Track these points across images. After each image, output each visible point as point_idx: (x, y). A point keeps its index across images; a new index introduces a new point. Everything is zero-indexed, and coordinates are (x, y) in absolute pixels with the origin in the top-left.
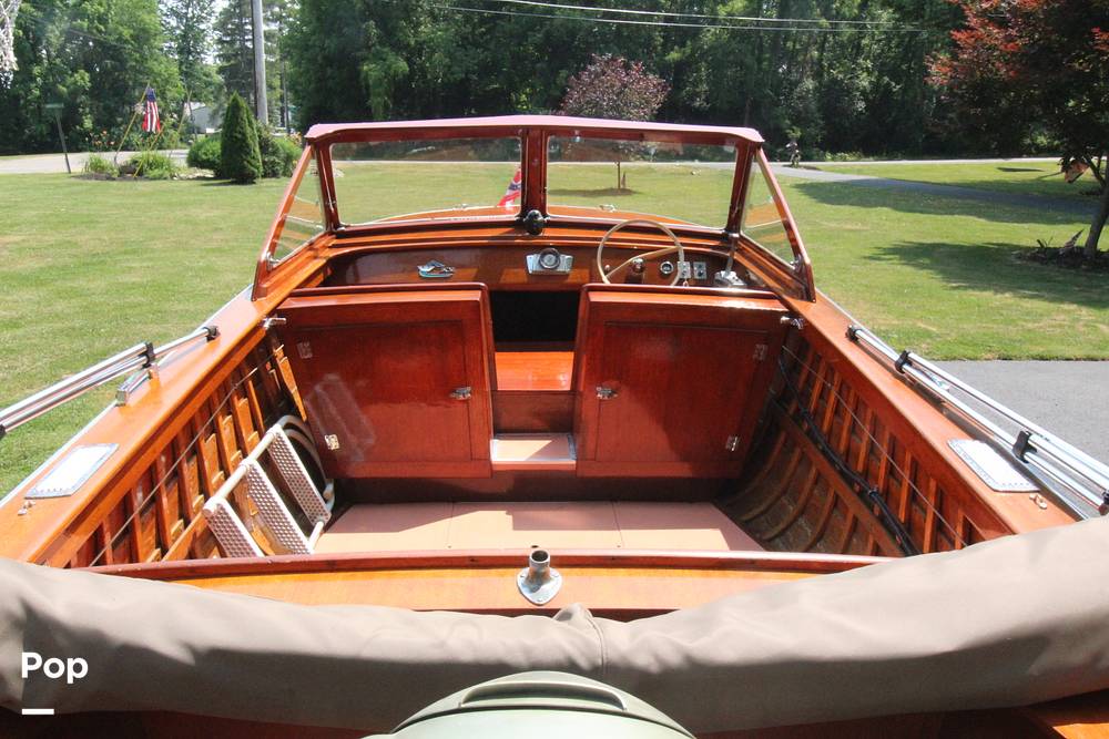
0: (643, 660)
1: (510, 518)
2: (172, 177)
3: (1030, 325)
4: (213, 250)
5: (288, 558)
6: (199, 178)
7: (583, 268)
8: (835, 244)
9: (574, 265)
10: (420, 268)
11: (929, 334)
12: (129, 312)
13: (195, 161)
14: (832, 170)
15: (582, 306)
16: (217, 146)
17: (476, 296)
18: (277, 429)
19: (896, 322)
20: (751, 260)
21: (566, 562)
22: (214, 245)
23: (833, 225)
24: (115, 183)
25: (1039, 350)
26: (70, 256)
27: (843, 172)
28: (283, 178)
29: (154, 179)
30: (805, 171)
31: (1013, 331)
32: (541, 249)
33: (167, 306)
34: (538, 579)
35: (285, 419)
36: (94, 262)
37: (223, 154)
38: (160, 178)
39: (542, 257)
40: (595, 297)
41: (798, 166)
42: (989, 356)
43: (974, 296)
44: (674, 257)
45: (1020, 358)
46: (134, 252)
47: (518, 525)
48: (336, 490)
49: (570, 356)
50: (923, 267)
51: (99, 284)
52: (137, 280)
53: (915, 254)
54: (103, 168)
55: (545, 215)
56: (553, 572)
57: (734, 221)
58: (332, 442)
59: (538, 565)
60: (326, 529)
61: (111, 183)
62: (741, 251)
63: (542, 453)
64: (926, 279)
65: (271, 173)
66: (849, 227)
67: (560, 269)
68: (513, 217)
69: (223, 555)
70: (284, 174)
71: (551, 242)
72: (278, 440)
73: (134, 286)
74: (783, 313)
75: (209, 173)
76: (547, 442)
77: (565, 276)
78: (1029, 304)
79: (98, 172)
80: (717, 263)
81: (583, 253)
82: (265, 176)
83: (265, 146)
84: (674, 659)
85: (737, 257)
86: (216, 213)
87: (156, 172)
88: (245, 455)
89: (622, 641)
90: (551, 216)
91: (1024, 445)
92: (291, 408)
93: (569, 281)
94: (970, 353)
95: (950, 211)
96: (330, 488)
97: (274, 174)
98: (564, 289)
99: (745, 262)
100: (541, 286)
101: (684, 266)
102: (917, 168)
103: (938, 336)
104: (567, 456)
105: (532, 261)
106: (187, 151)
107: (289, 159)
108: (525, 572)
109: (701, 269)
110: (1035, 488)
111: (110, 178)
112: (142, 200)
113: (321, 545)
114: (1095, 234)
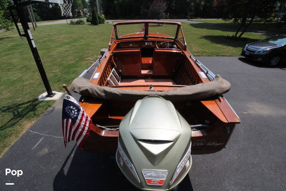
0: (162, 95)
1: (144, 81)
2: (84, 24)
3: (222, 50)
4: (93, 38)
5: (117, 86)
6: (89, 24)
7: (154, 44)
8: (194, 36)
9: (152, 44)
11: (206, 52)
12: (83, 49)
13: (88, 21)
14: (195, 21)
15: (154, 52)
16: (91, 18)
17: (139, 50)
18: (113, 69)
19: (201, 50)
20: (178, 43)
21: (154, 86)
22: (94, 37)
23: (194, 32)
24: (75, 25)
25: (222, 55)
26: (72, 39)
27: (197, 21)
28: (102, 24)
29: (81, 24)
30: (190, 21)
31: (220, 52)
32: (148, 42)
33: (89, 48)
34: (151, 88)
35: (114, 68)
36: (76, 40)
37: (92, 20)
38: (82, 24)
40: (156, 50)
41: (189, 20)
42: (215, 55)
43: (215, 45)
44: (167, 43)
45: (219, 56)
46: (81, 38)
47: (146, 82)
48: (121, 77)
49: (152, 58)
50: (208, 40)
51: (78, 44)
52: (83, 43)
53: (207, 37)
54: (73, 22)
55: (148, 36)
56: (152, 87)
57: (176, 37)
58: (120, 71)
59: (151, 87)
60: (120, 82)
61: (74, 25)
62: (177, 42)
63: (148, 72)
64: (208, 42)
65: (100, 23)
66: (196, 32)
68: (143, 36)
69: (109, 86)
70: (103, 23)
71: (149, 40)
72: (114, 70)
73: (83, 44)
74: (182, 53)
75: (90, 23)
76: (149, 71)
77: (151, 46)
78: (223, 47)
79: (72, 23)
80: (174, 43)
81: (154, 42)
82: (99, 23)
83: (99, 18)
84: (165, 95)
85: (176, 43)
86: (93, 31)
87: (82, 23)
88: (110, 73)
89: (160, 93)
90: (149, 36)
91: (207, 73)
92: (115, 66)
93: (152, 46)
94: (212, 55)
95: (214, 29)
96: (120, 77)
97: (101, 23)
99: (177, 44)
100: (147, 47)
101: (168, 44)
102: (210, 20)
103: (208, 52)
104: (151, 72)
105: (146, 43)
106: (86, 18)
107: (103, 20)
108: (149, 87)
109: (171, 45)
110: (207, 78)
111: (74, 24)
112: (80, 28)
113: (120, 84)
114: (237, 34)
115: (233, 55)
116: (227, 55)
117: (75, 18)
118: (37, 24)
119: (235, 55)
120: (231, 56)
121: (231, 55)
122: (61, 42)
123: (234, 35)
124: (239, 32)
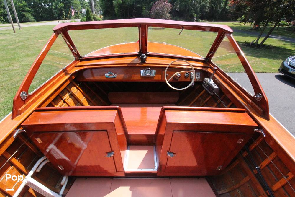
7: (159, 74)
9: (157, 73)
10: (106, 74)
16: (85, 19)
32: (145, 68)
37: (87, 21)
39: (146, 71)
67: (152, 75)
68: (137, 53)
71: (149, 65)
77: (153, 77)
83: (95, 19)
90: (149, 52)
93: (155, 79)
94: (238, 71)
98: (153, 81)
100: (145, 81)
103: (230, 66)
105: (142, 72)
106: (80, 19)
109: (198, 75)
114: (258, 40)
115: (266, 71)
116: (258, 71)
117: (67, 19)
118: (21, 26)
119: (268, 71)
120: (264, 73)
121: (264, 71)
122: (36, 49)
123: (255, 42)
124: (260, 38)
